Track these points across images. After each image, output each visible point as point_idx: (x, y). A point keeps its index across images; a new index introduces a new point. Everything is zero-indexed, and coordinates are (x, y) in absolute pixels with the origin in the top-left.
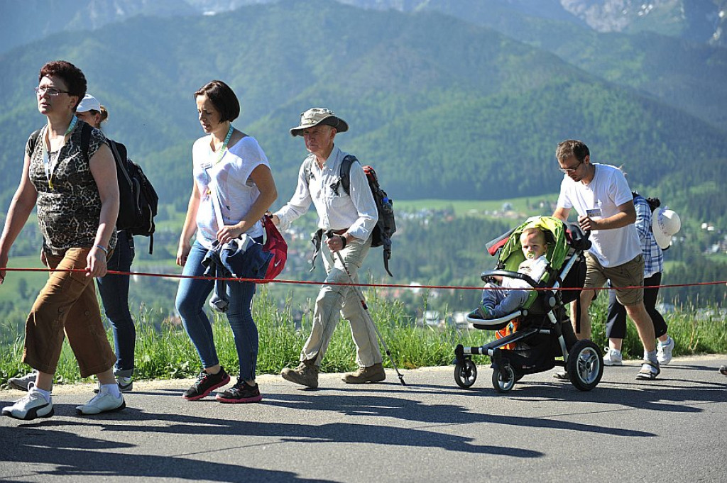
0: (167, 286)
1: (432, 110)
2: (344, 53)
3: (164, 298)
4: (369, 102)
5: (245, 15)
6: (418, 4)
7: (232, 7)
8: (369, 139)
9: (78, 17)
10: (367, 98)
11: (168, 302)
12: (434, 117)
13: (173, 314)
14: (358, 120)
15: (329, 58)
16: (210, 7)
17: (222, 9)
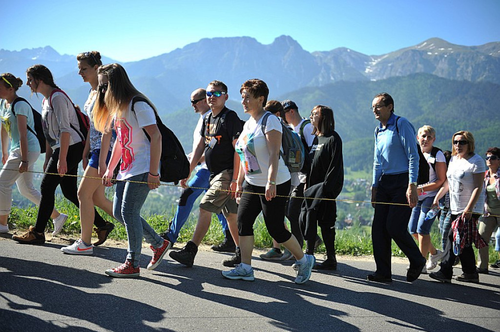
0: (345, 205)
1: (482, 130)
2: (439, 100)
3: (343, 210)
4: (450, 125)
5: (391, 81)
6: (479, 78)
7: (385, 77)
8: (448, 143)
9: (314, 80)
10: (449, 123)
11: (345, 212)
12: (484, 134)
13: (347, 218)
14: (443, 133)
15: (431, 102)
16: (374, 77)
17: (379, 78)
